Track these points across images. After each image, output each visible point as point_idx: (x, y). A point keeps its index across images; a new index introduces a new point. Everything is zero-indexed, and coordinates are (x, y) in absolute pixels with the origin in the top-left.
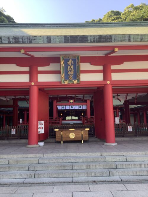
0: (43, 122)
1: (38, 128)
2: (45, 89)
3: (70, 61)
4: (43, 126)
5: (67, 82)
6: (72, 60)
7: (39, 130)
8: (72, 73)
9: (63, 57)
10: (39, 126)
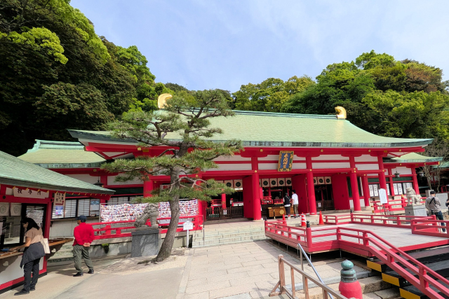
3: (286, 155)
5: (282, 170)
8: (286, 163)
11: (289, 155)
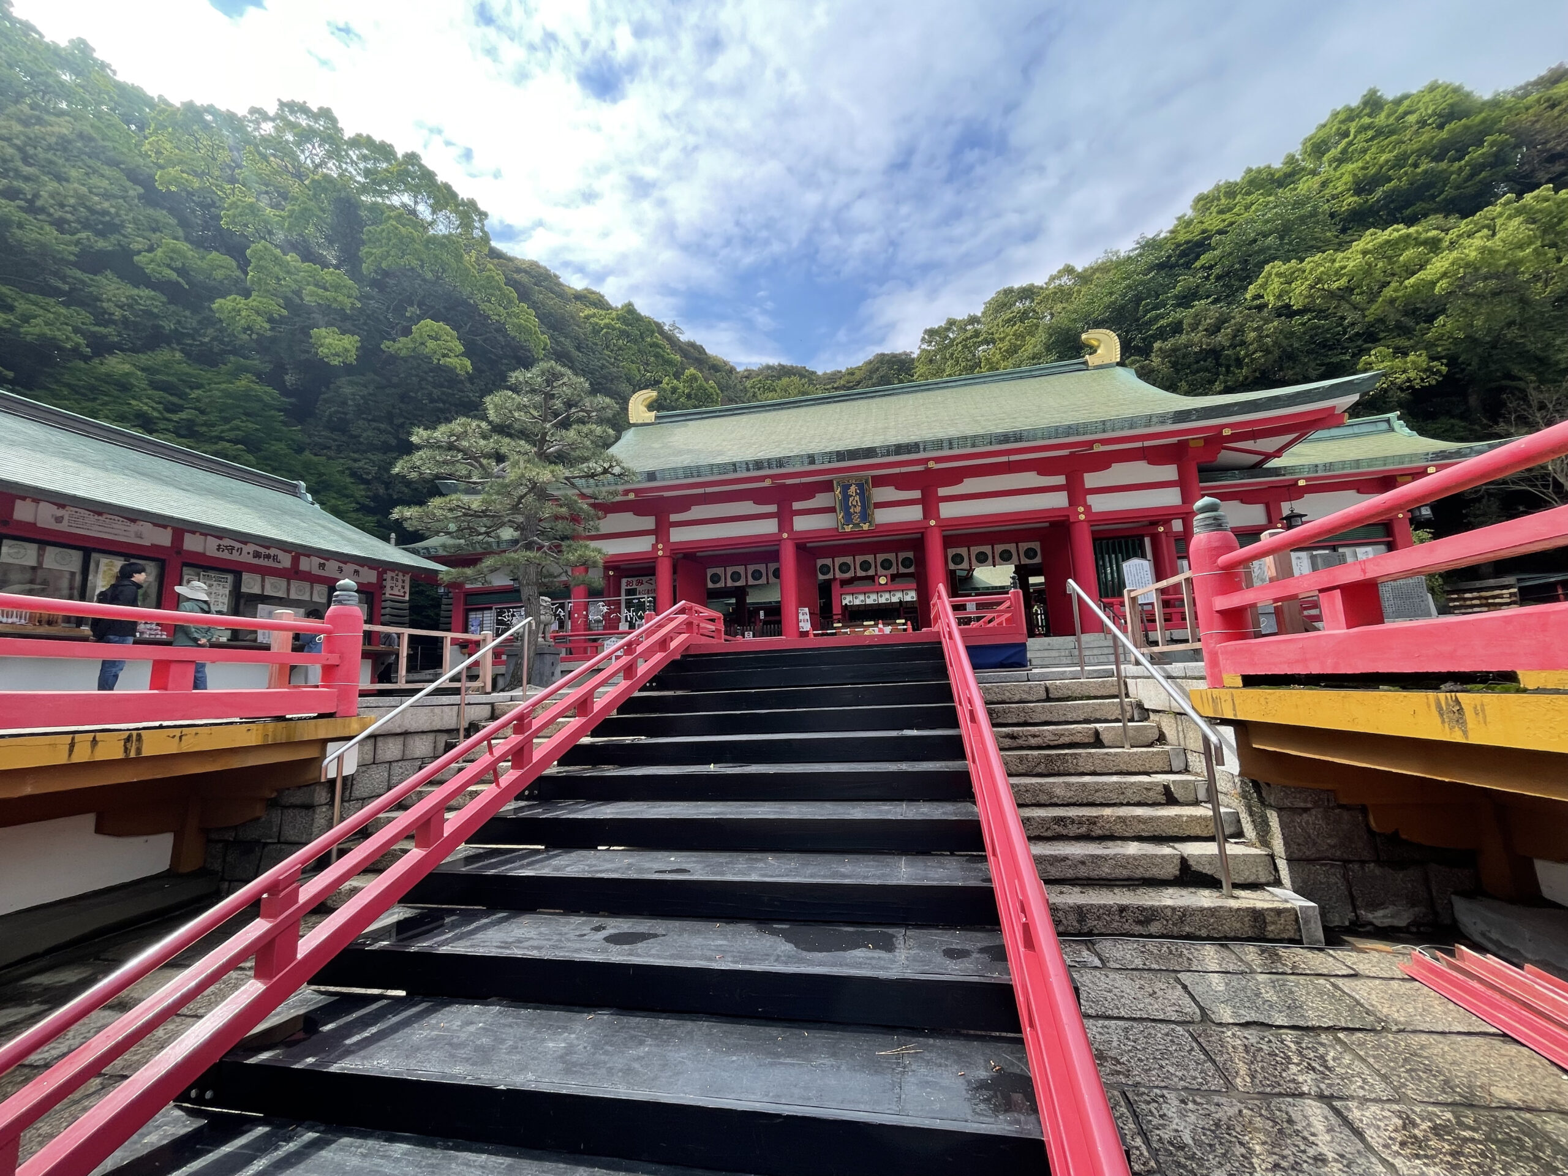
0: (806, 610)
1: (798, 621)
2: (808, 545)
3: (853, 488)
4: (808, 617)
5: (848, 529)
6: (857, 485)
7: (801, 624)
8: (858, 509)
9: (838, 484)
10: (801, 617)
11: (861, 487)
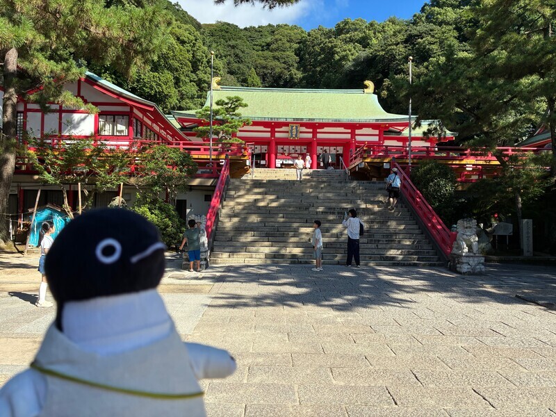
3: (294, 127)
5: (291, 138)
11: (297, 127)
